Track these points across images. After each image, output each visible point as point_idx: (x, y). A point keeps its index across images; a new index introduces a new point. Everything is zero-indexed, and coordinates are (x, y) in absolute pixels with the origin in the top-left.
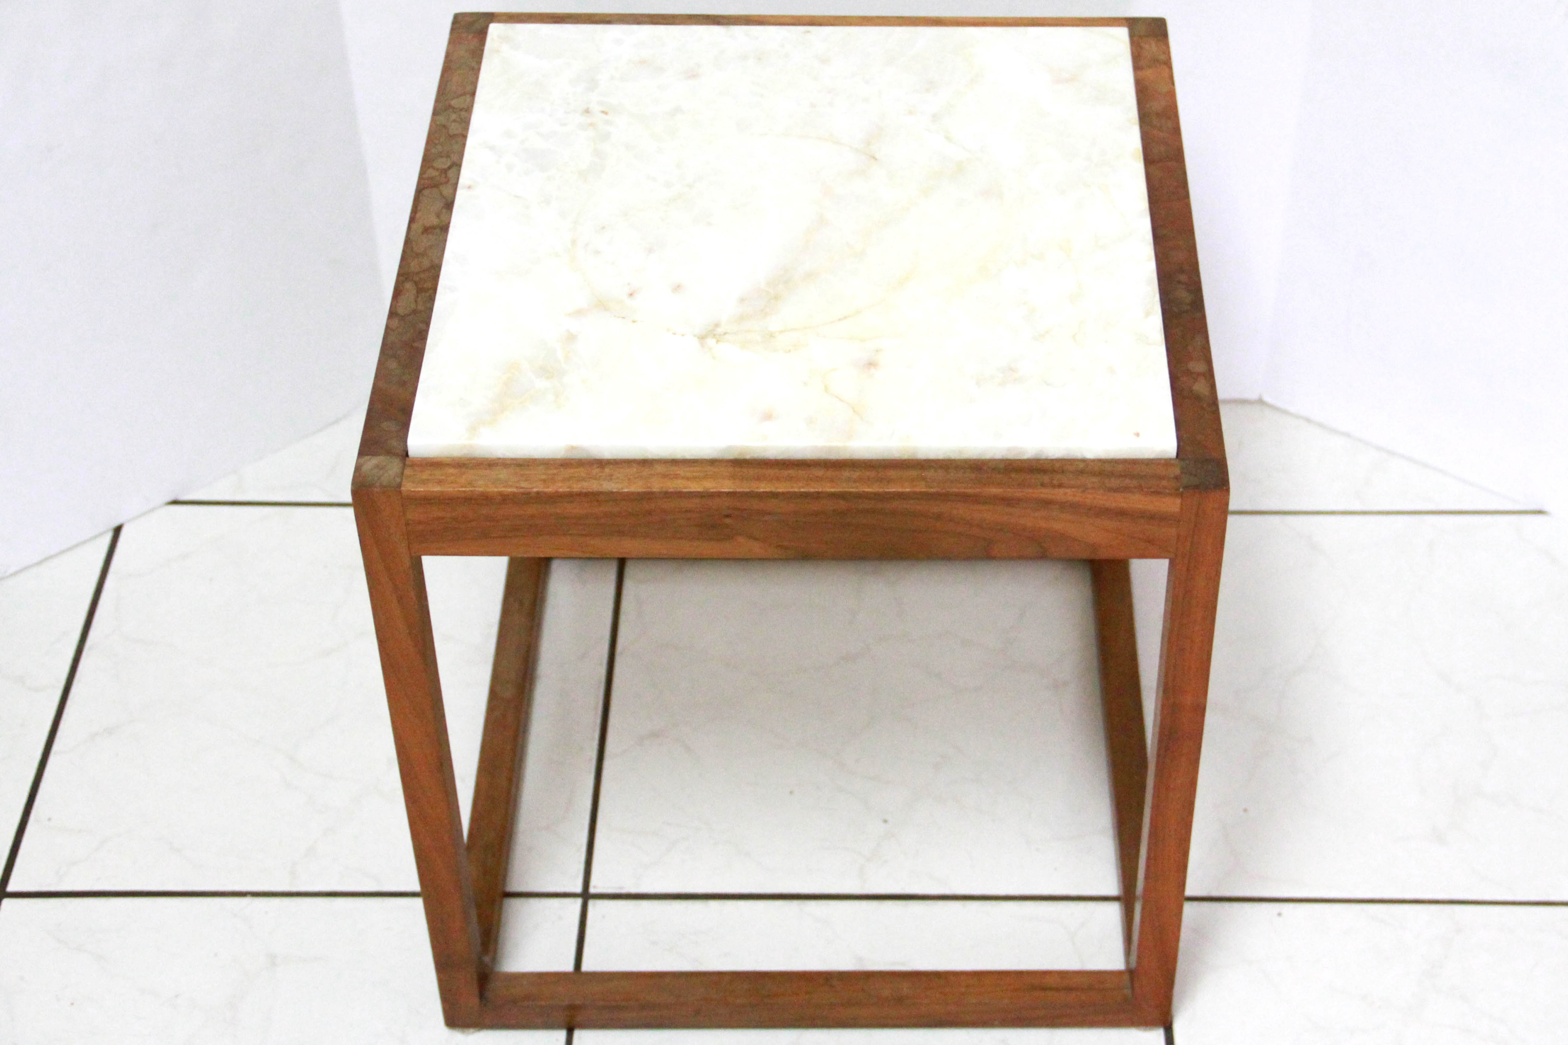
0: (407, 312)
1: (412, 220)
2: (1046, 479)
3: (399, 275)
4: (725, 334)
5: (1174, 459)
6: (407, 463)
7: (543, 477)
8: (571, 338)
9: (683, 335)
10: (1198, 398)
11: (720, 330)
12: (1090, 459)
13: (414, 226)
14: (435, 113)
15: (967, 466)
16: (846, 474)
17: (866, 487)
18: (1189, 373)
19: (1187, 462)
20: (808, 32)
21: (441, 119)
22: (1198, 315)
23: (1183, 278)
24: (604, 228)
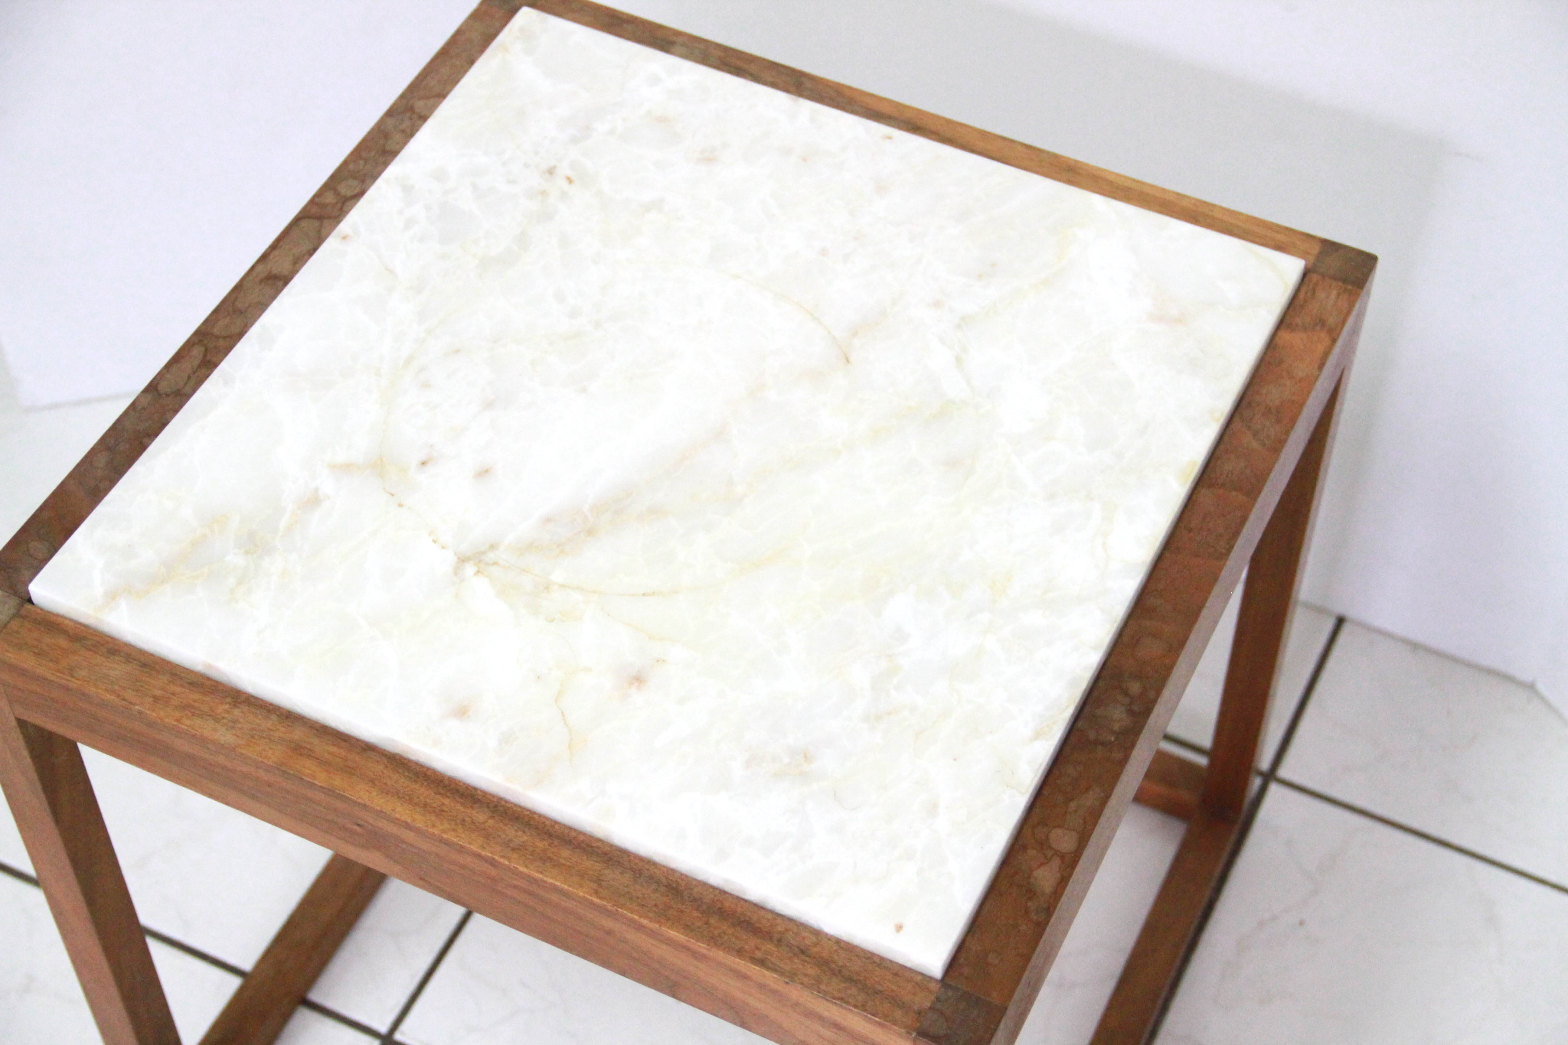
0: (168, 391)
1: (264, 258)
2: (751, 942)
3: (197, 333)
4: (495, 563)
5: (936, 980)
6: (23, 612)
7: (159, 693)
8: (313, 501)
9: (443, 548)
10: (1031, 893)
11: (491, 556)
12: (827, 934)
13: (260, 267)
14: (389, 113)
15: (664, 881)
16: (511, 832)
17: (521, 862)
18: (1043, 845)
19: (950, 993)
20: (890, 138)
21: (390, 122)
22: (1117, 755)
23: (1135, 688)
24: (458, 351)
